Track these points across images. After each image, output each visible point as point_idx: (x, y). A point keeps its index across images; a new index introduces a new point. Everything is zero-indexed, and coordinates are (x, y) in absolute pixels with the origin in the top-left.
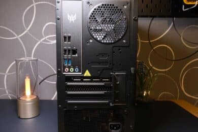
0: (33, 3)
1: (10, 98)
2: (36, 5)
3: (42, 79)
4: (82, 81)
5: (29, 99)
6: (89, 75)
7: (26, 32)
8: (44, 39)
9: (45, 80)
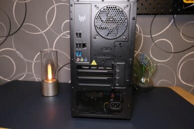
0: (53, 4)
1: (37, 81)
2: (57, 6)
3: (61, 66)
4: (90, 69)
5: (50, 82)
6: (95, 64)
7: (49, 28)
8: (62, 34)
9: (64, 67)
